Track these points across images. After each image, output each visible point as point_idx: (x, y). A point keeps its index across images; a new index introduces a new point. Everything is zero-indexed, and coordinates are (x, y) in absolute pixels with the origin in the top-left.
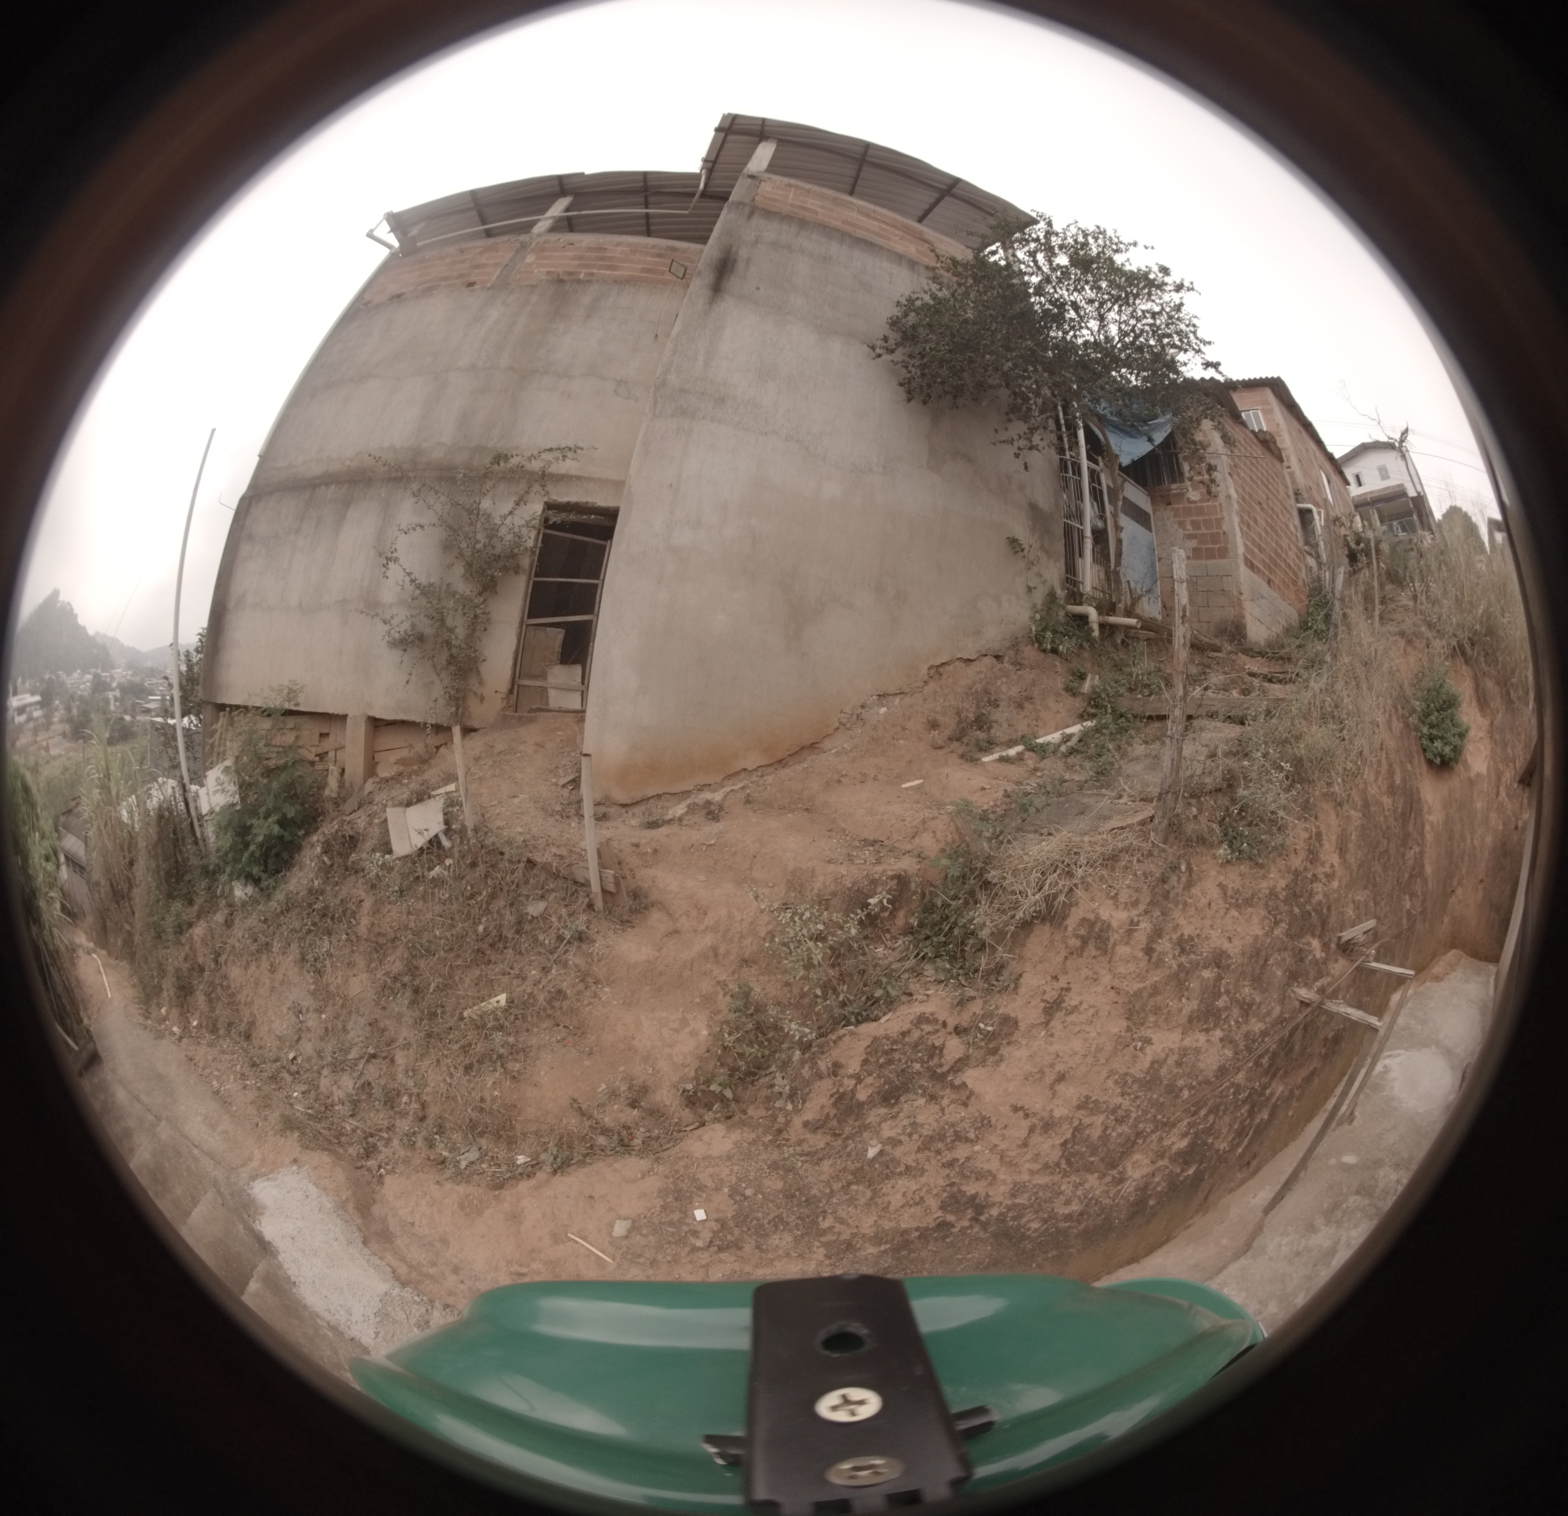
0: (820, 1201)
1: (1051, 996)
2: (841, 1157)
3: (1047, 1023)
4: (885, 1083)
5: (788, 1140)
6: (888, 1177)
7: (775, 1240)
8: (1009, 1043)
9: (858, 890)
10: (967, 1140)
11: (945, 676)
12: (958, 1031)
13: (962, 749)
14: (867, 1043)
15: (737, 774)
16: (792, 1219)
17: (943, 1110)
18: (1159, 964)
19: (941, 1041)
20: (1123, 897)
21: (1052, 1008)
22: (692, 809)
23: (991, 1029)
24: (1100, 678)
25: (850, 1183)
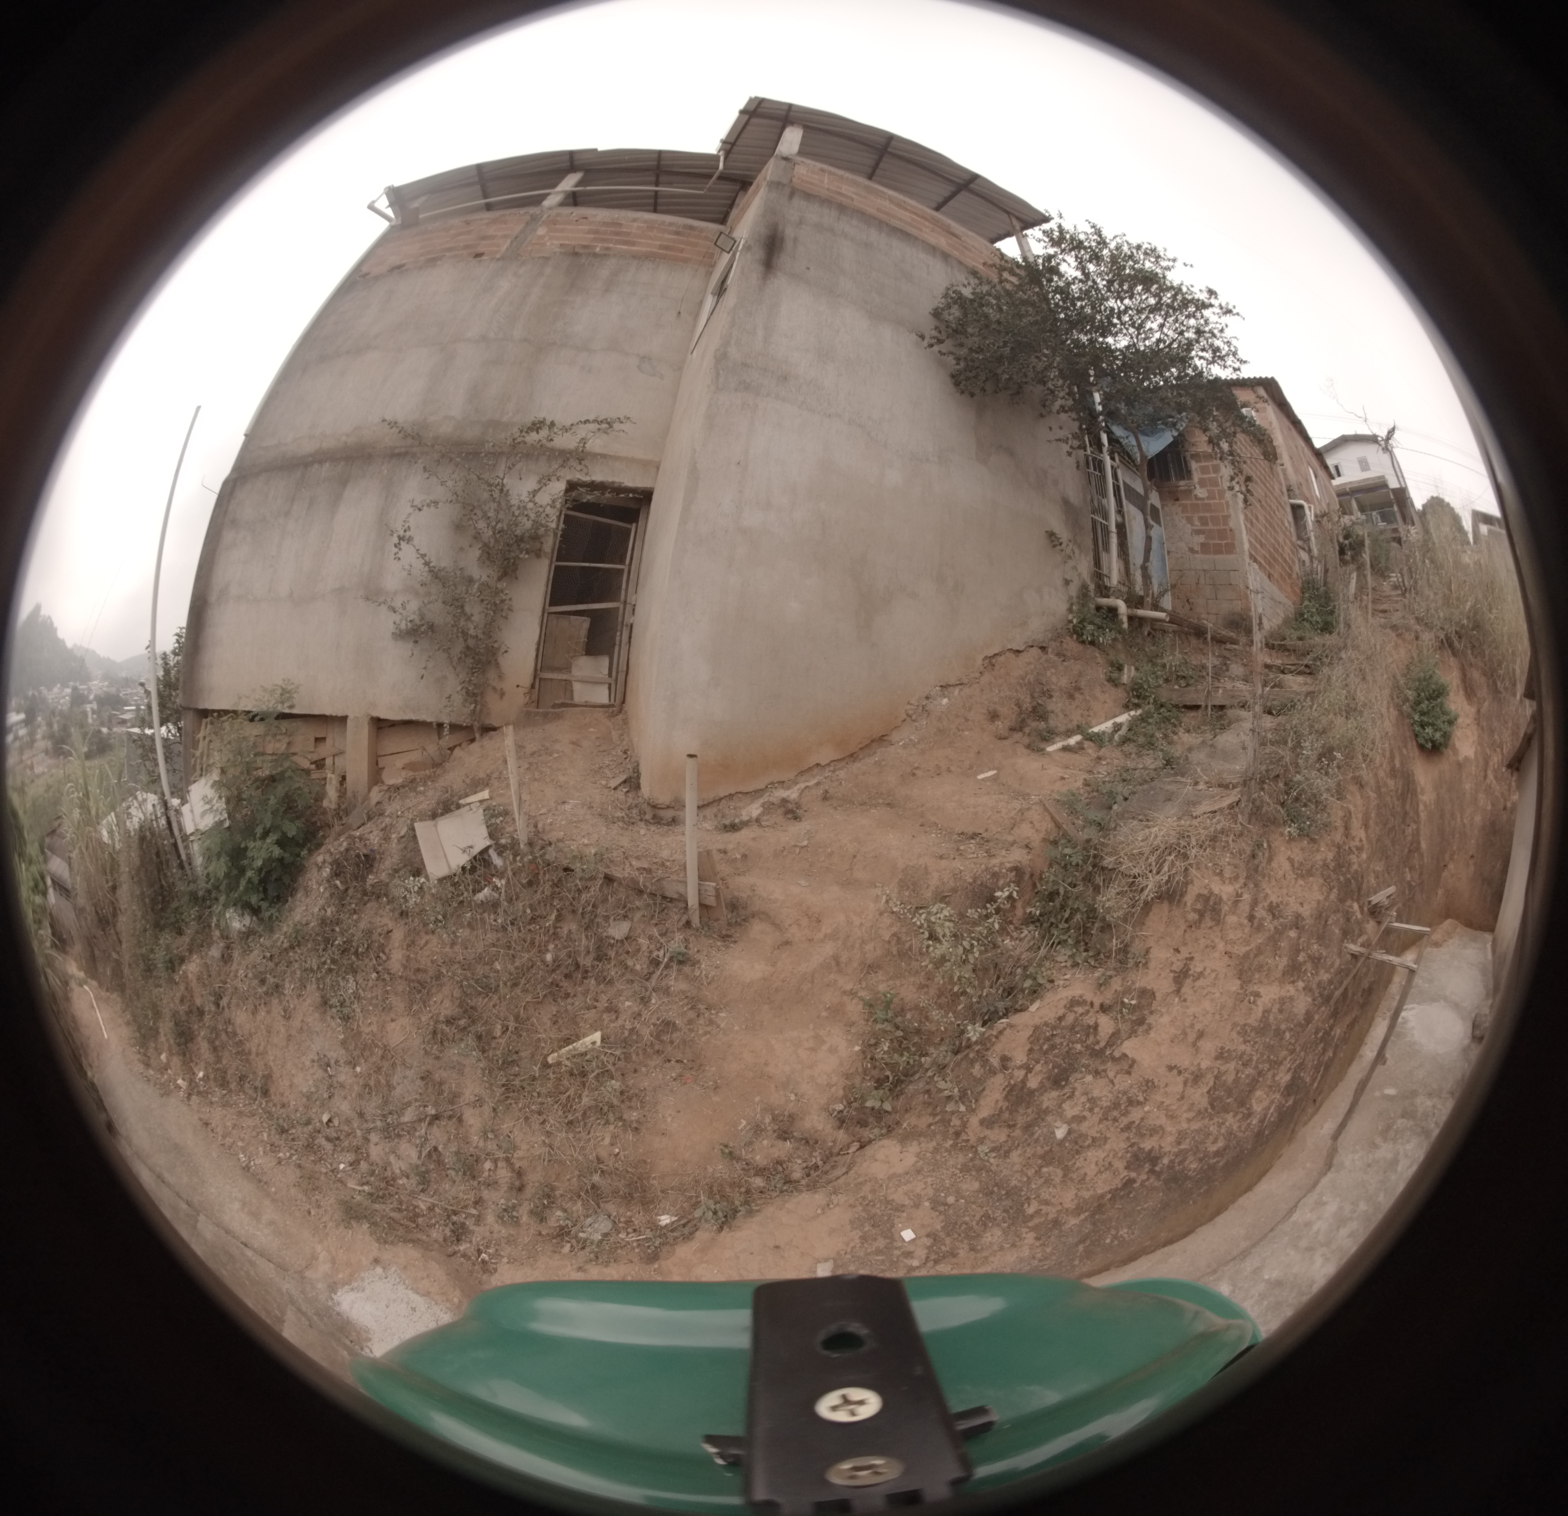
0: (1021, 1190)
1: (1178, 966)
2: (1029, 1145)
3: (1178, 991)
4: (1052, 1068)
5: (967, 1141)
6: (1078, 1152)
7: (987, 1238)
8: (1152, 1013)
9: (982, 884)
10: (1139, 1103)
11: (997, 667)
12: (1104, 1009)
13: (1026, 740)
14: (1029, 1032)
15: (811, 769)
16: (998, 1214)
17: (1112, 1082)
18: (1260, 928)
19: (1093, 1019)
20: (1228, 873)
21: (1181, 977)
22: (767, 809)
23: (1133, 1002)
24: (1137, 669)
25: (1041, 1167)
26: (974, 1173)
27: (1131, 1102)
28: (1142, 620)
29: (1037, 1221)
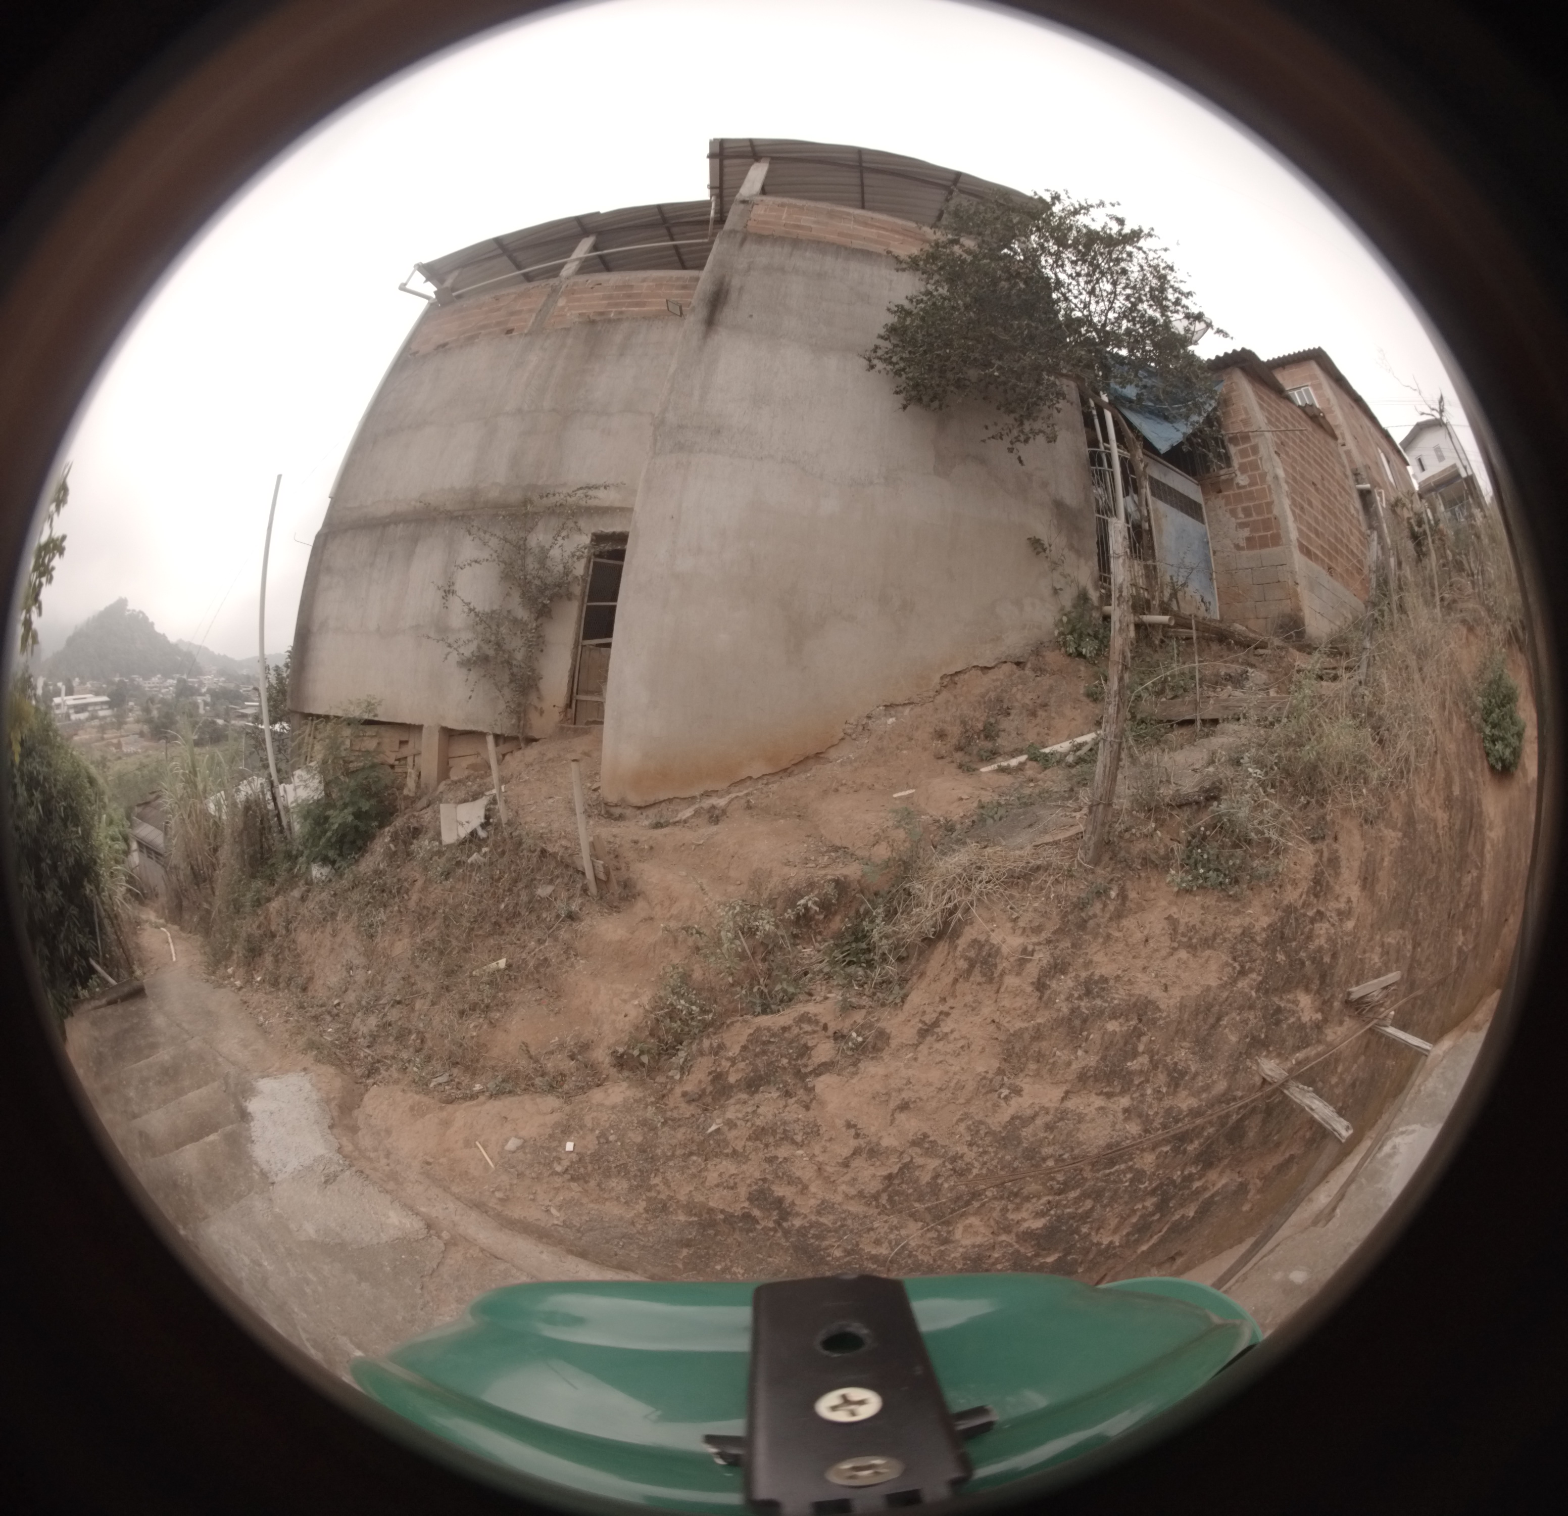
0: (660, 1161)
1: (929, 1018)
3: (916, 1046)
4: (753, 1071)
7: (613, 1183)
8: (872, 1058)
10: (794, 1142)
11: (959, 686)
12: (836, 1036)
14: (753, 1032)
15: (742, 781)
16: (634, 1169)
17: (787, 1107)
18: (1049, 1004)
19: (814, 1042)
22: (697, 813)
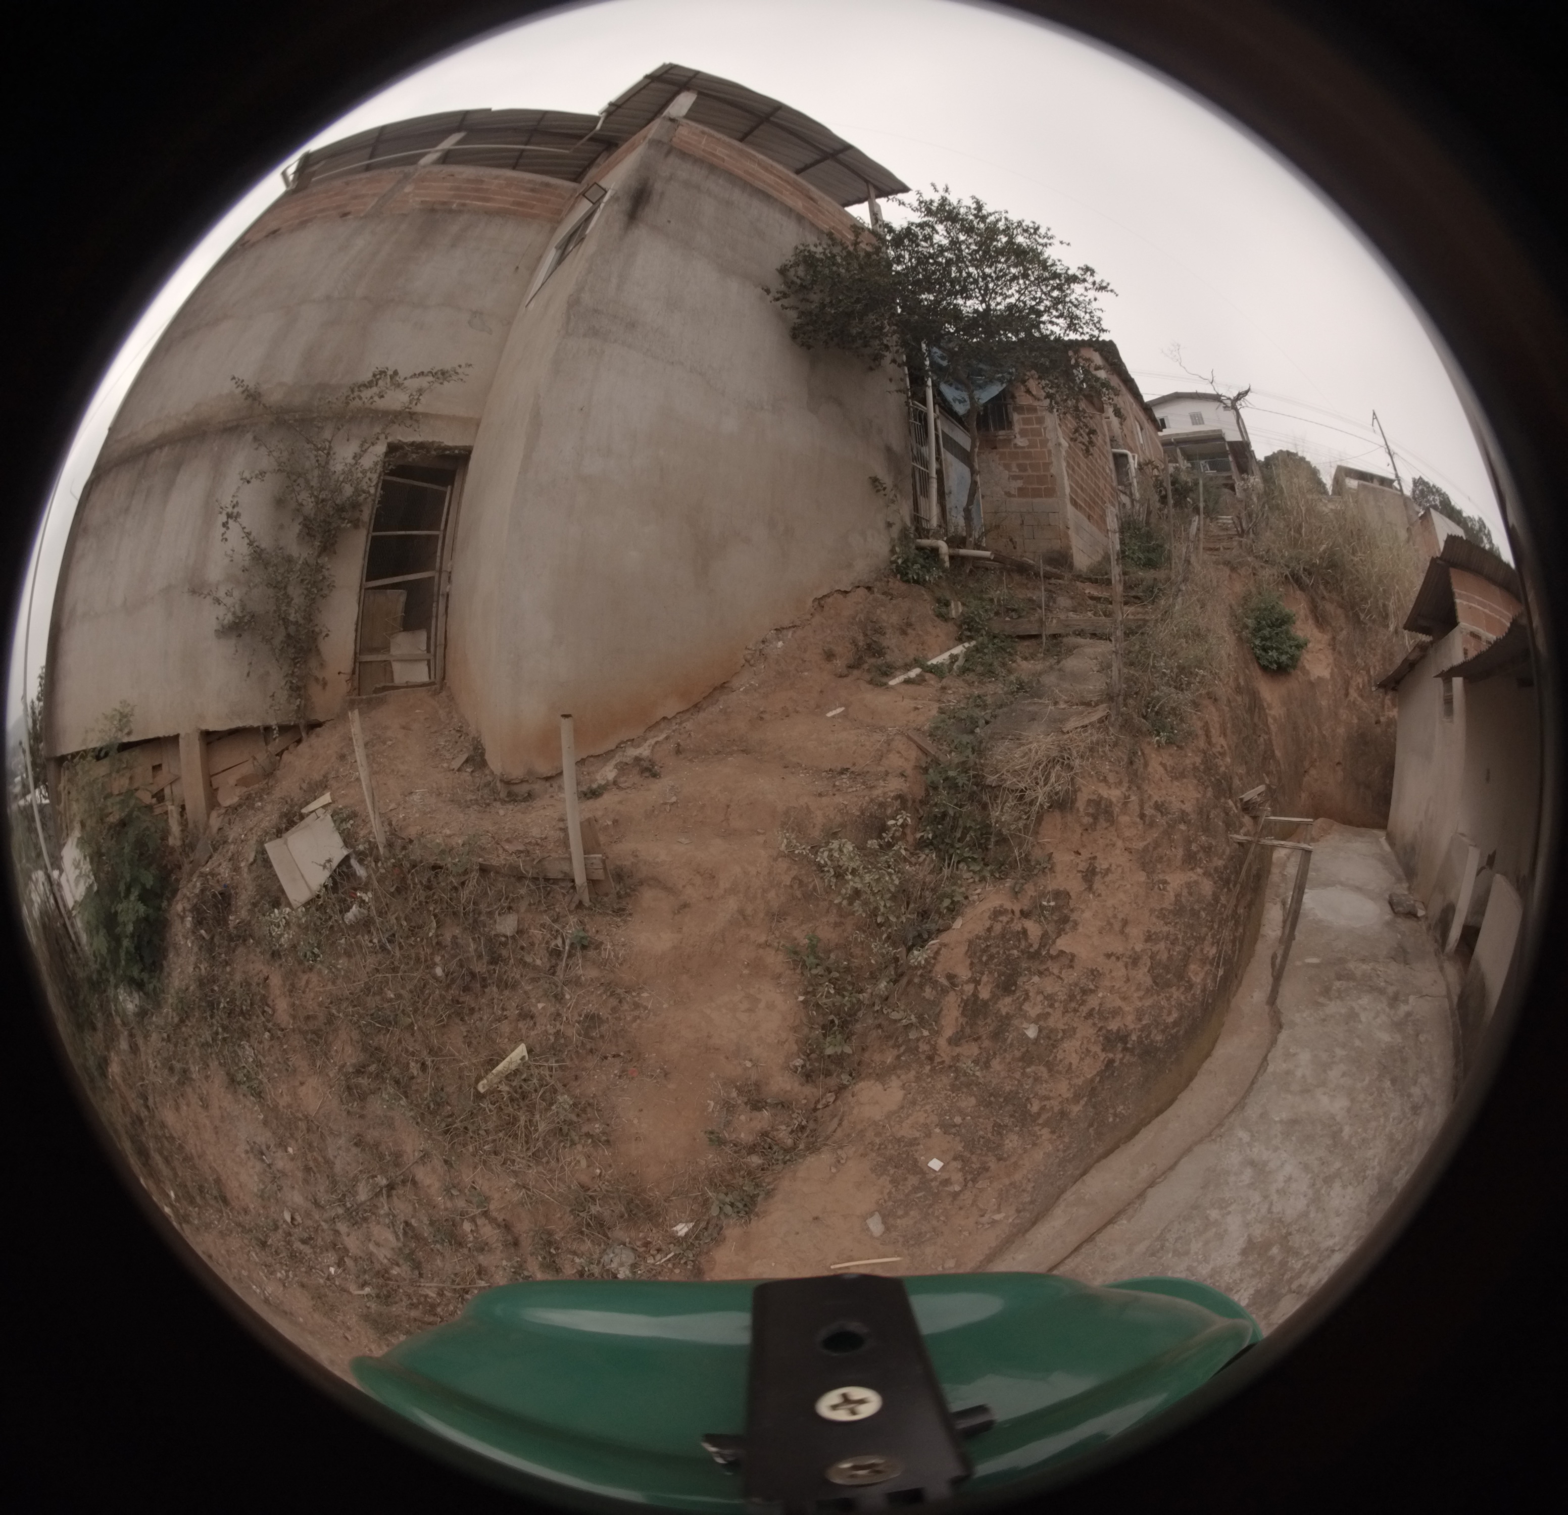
0: (1017, 1093)
1: (1083, 866)
2: (1005, 1051)
3: (1091, 888)
4: (999, 976)
5: (943, 1062)
6: (1054, 1046)
8: (1072, 911)
10: (1091, 991)
11: (827, 608)
12: (1025, 914)
13: (866, 676)
16: (1007, 1120)
17: (1059, 977)
18: (1151, 825)
19: (1019, 925)
21: (1088, 875)
23: (1052, 904)
24: (963, 604)
25: (1024, 1069)
26: (965, 1090)
27: (1085, 992)
28: (964, 558)
29: (1044, 1116)
